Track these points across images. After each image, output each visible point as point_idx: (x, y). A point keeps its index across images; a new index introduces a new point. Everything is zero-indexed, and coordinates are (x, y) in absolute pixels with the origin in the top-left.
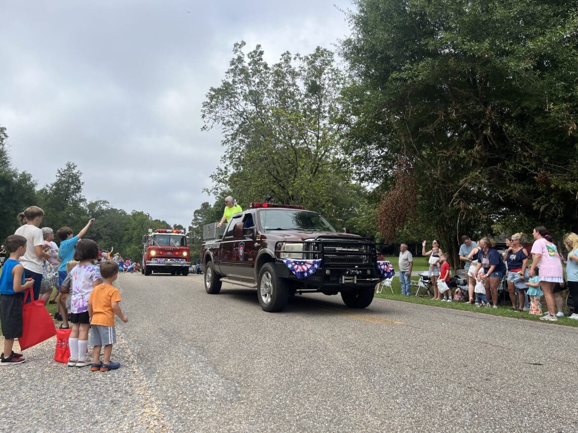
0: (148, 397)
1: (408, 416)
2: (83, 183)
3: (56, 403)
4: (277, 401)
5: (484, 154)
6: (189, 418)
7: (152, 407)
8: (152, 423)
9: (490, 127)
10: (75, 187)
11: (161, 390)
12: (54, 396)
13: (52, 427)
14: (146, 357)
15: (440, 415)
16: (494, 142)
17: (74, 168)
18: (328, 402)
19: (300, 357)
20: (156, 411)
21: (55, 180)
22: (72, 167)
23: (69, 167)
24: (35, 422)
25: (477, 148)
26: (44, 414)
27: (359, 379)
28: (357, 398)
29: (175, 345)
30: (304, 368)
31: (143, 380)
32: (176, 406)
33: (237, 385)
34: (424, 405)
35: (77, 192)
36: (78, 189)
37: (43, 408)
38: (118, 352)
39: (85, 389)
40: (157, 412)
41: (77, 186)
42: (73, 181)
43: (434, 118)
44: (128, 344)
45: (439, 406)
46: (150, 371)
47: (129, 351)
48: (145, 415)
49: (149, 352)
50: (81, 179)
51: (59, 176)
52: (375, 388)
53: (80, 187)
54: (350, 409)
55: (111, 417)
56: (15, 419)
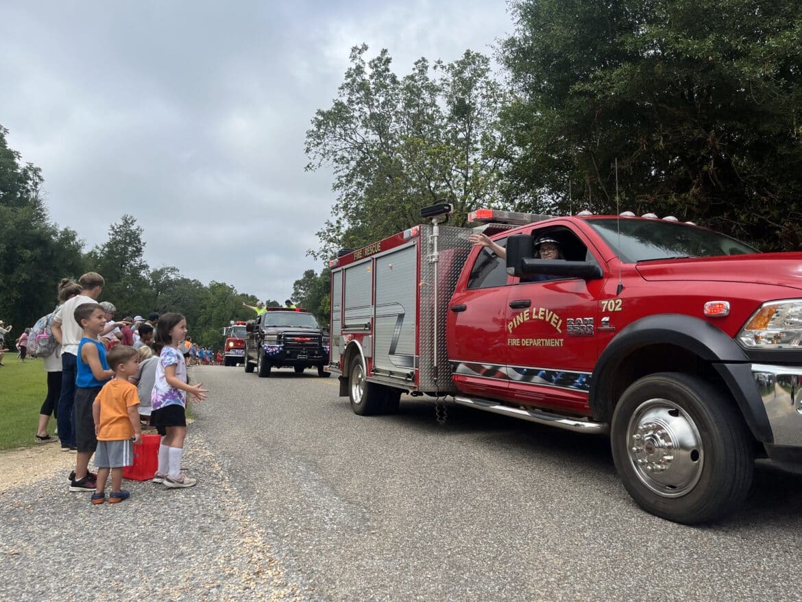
0: (247, 523)
1: (600, 554)
2: (144, 244)
3: (126, 531)
4: (420, 531)
5: (703, 199)
6: (303, 551)
7: (254, 536)
8: (255, 556)
9: (712, 161)
10: (134, 249)
11: (264, 515)
12: (122, 522)
13: (123, 560)
14: (241, 473)
15: (645, 554)
16: (719, 183)
17: (132, 223)
18: (490, 534)
19: (448, 476)
20: (259, 541)
21: (107, 239)
22: (130, 222)
23: (126, 221)
24: (100, 554)
25: (694, 190)
26: (112, 545)
27: (530, 506)
28: (529, 530)
29: (277, 458)
30: (454, 491)
31: (238, 502)
32: (286, 534)
33: (365, 510)
34: (622, 541)
35: (137, 256)
36: (138, 251)
37: (108, 537)
38: (202, 466)
39: (163, 512)
40: (261, 542)
41: (136, 247)
42: (130, 241)
43: (632, 148)
44: (214, 457)
45: (644, 542)
46: (247, 491)
47: (217, 465)
48: (245, 546)
49: (244, 467)
50: (143, 238)
51: (113, 235)
52: (553, 518)
53: (141, 249)
54: (520, 543)
55: (200, 547)
56: (73, 550)
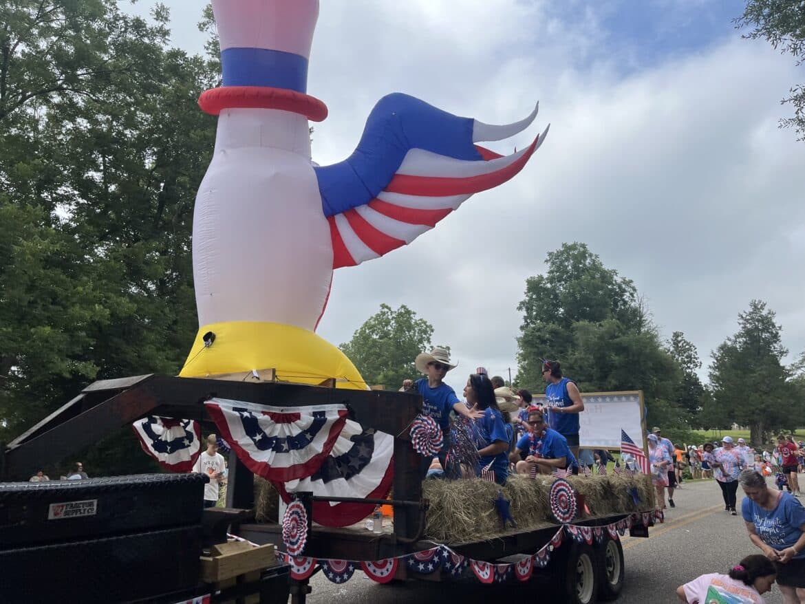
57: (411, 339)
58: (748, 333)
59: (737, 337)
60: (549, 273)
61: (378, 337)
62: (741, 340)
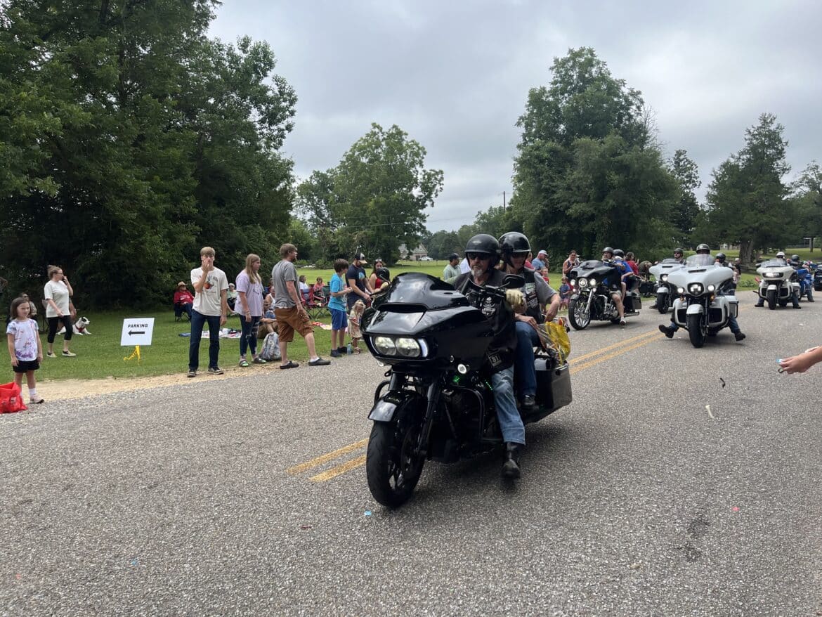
2: (787, 143)
10: (774, 151)
17: (771, 122)
22: (769, 120)
23: (765, 121)
36: (780, 153)
41: (776, 149)
42: (770, 143)
50: (784, 136)
51: (749, 139)
53: (783, 149)
57: (402, 162)
58: (753, 150)
59: (742, 153)
60: (552, 83)
61: (367, 160)
62: (745, 157)
